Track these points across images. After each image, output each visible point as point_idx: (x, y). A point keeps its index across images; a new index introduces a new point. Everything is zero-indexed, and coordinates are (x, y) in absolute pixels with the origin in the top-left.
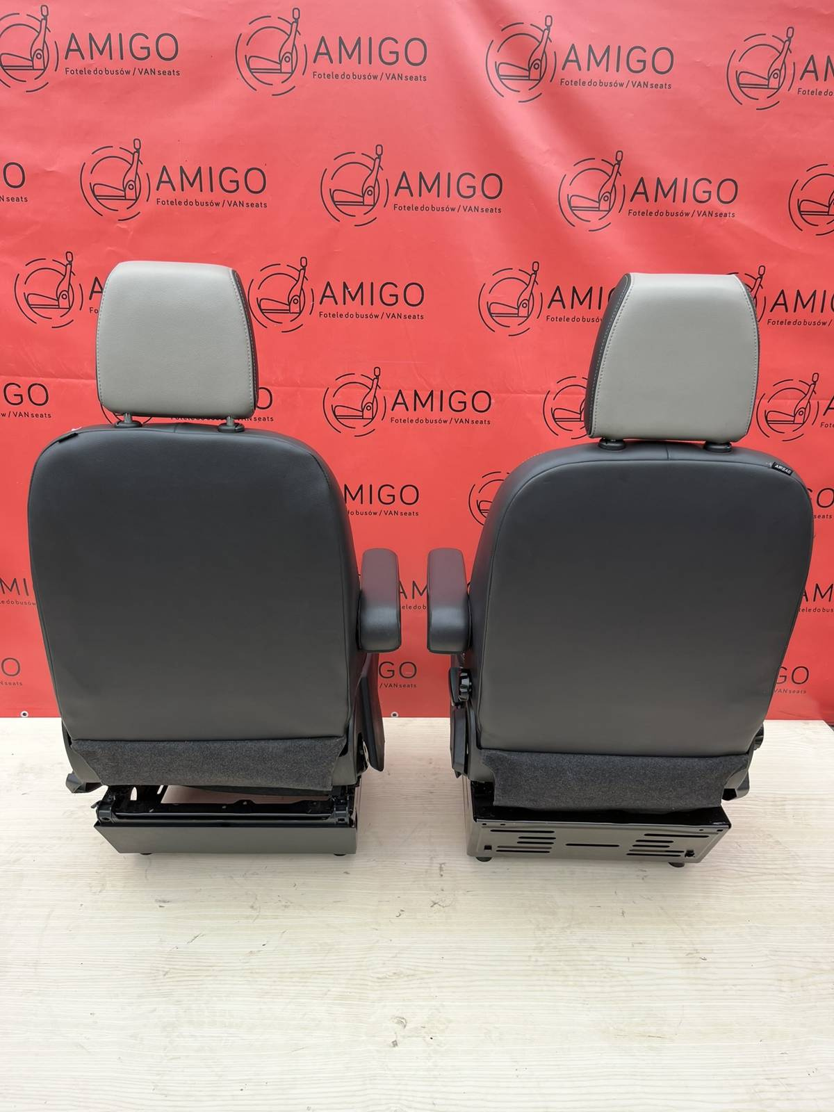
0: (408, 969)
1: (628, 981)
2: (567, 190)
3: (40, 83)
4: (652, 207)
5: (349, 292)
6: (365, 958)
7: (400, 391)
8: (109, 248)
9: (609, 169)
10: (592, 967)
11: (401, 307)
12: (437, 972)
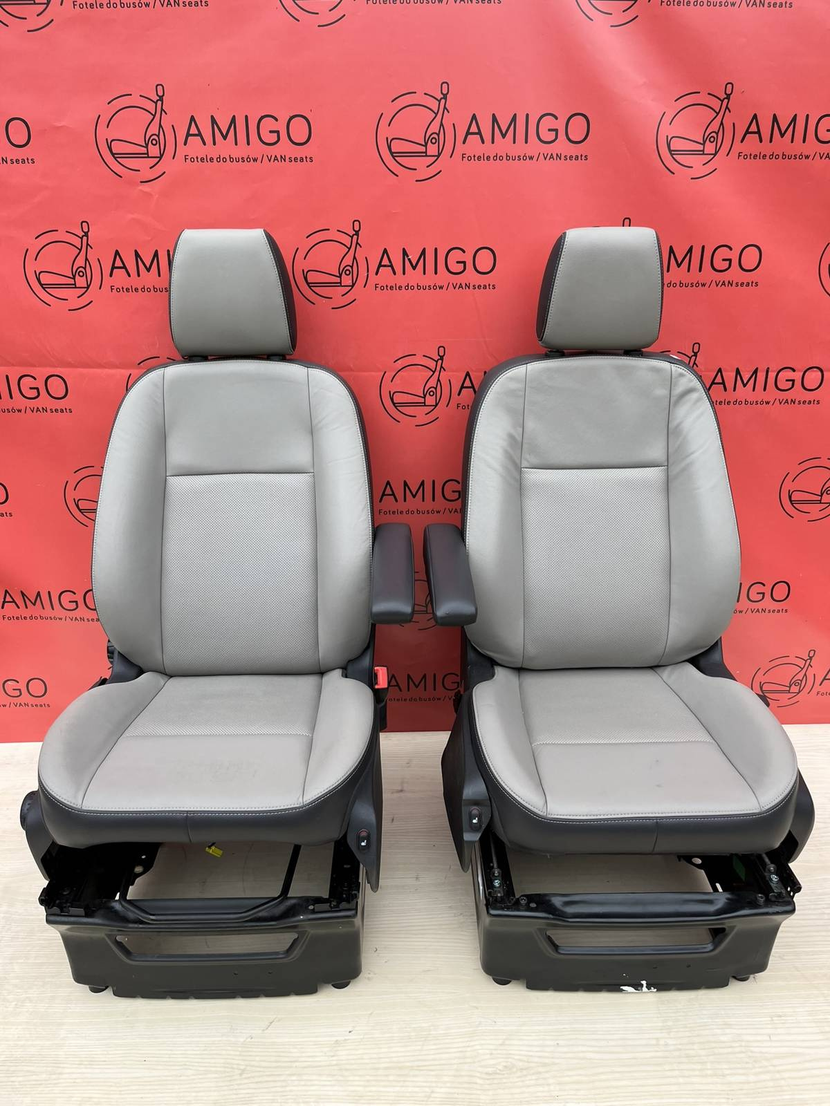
0: (520, 1060)
1: (774, 1066)
2: (667, 130)
3: (43, 20)
4: (766, 148)
5: (409, 259)
6: (468, 1046)
7: (468, 372)
8: (131, 216)
9: (716, 104)
10: (730, 1050)
11: (470, 276)
12: (554, 1064)
